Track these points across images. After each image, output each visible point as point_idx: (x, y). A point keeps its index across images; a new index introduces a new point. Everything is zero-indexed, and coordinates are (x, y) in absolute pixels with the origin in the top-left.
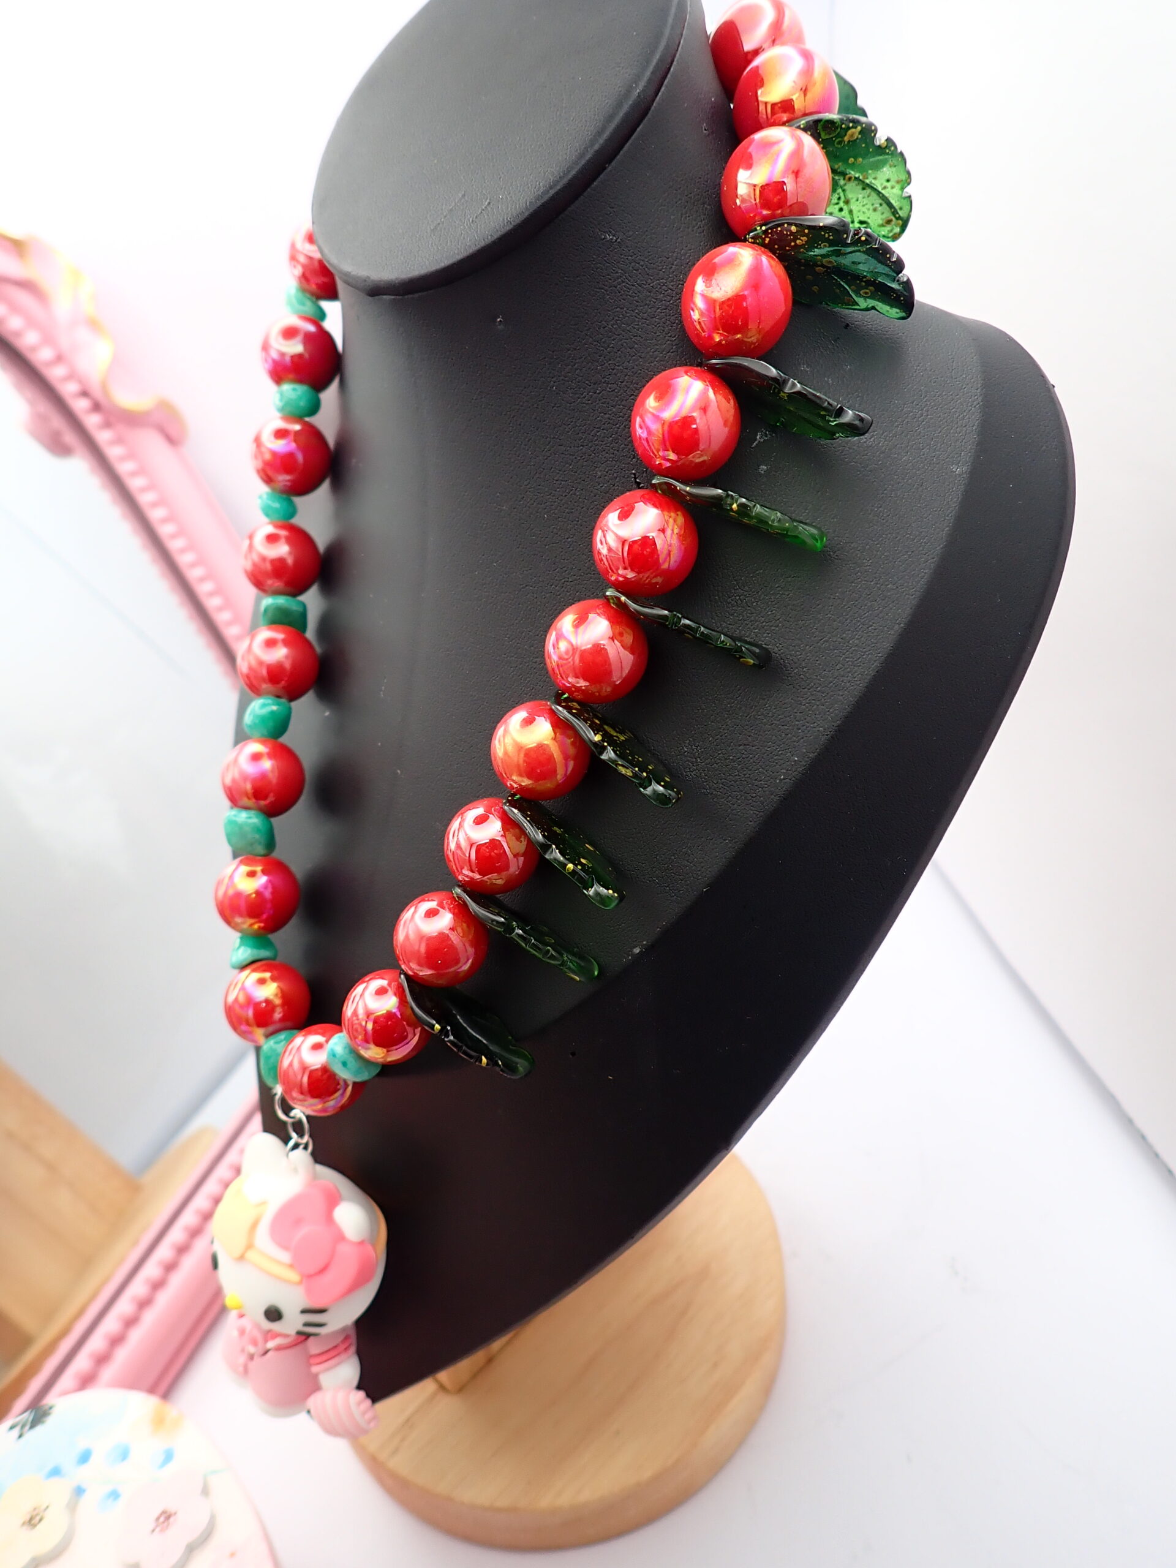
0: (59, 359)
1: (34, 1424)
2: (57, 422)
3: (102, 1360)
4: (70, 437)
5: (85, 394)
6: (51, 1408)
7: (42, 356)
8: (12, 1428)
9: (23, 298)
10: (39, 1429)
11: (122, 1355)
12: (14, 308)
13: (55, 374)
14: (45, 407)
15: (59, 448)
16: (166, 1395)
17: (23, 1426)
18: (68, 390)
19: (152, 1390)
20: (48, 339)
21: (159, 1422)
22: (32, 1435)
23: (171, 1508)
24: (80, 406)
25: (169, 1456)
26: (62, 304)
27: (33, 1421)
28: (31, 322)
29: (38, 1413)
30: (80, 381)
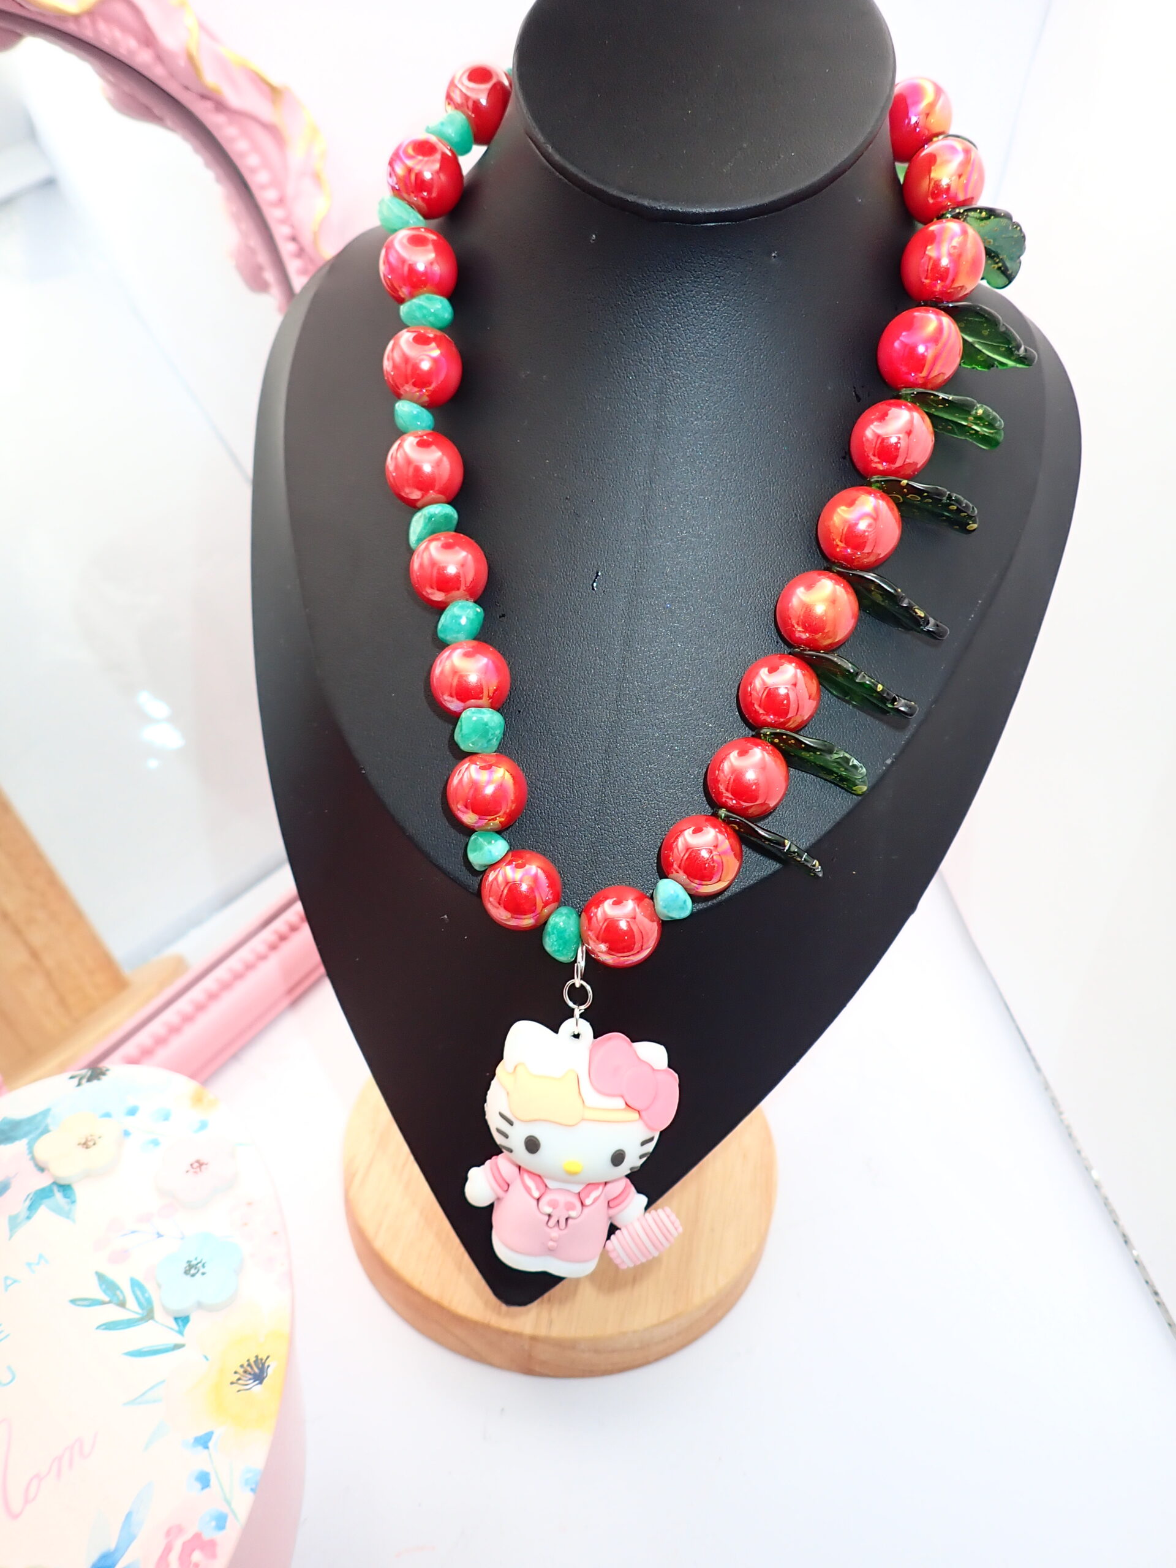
0: (281, 202)
1: (89, 1080)
2: (263, 257)
3: (161, 1041)
4: (270, 276)
5: (294, 239)
6: (107, 1070)
7: (266, 196)
8: (72, 1078)
9: (265, 140)
10: (95, 1082)
11: (177, 1044)
12: (256, 148)
13: (273, 215)
14: (255, 241)
15: (258, 284)
16: (205, 1083)
17: (80, 1079)
18: (281, 232)
19: (193, 1076)
20: (277, 183)
21: (198, 1100)
22: (86, 1086)
23: (203, 1160)
24: (287, 249)
25: (203, 1126)
26: (297, 153)
27: (91, 1076)
28: (266, 164)
29: (95, 1072)
30: (292, 226)
